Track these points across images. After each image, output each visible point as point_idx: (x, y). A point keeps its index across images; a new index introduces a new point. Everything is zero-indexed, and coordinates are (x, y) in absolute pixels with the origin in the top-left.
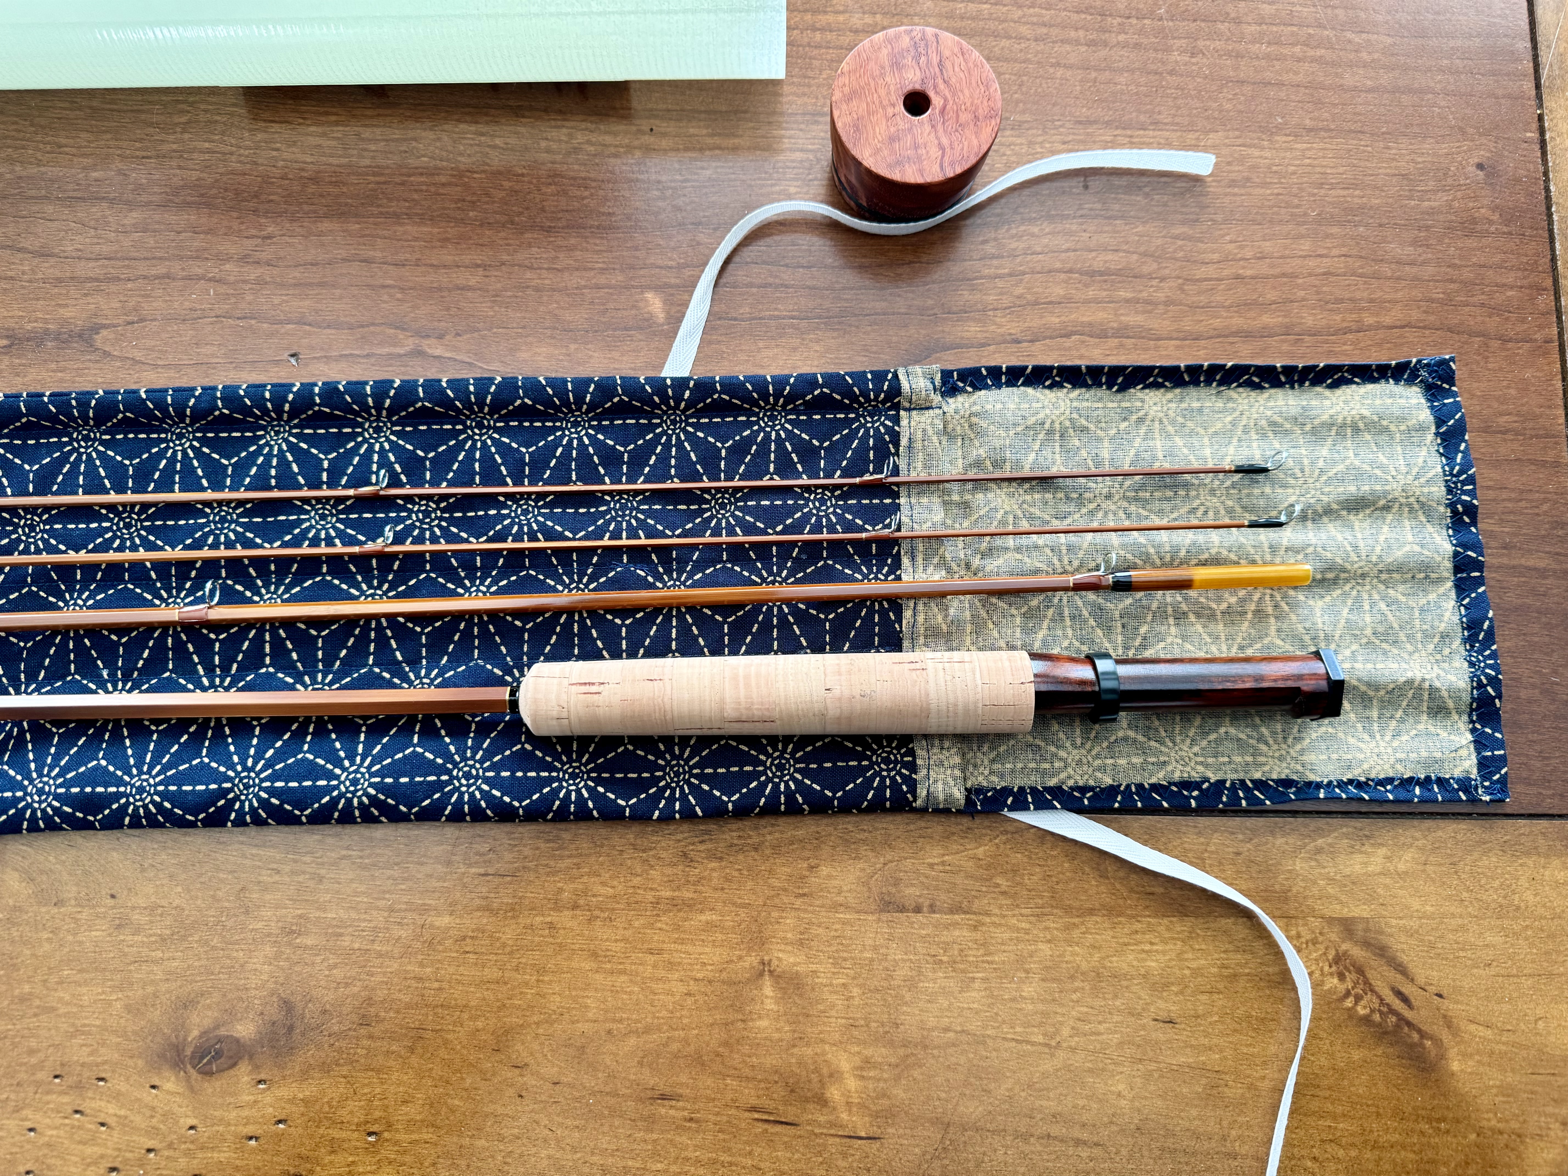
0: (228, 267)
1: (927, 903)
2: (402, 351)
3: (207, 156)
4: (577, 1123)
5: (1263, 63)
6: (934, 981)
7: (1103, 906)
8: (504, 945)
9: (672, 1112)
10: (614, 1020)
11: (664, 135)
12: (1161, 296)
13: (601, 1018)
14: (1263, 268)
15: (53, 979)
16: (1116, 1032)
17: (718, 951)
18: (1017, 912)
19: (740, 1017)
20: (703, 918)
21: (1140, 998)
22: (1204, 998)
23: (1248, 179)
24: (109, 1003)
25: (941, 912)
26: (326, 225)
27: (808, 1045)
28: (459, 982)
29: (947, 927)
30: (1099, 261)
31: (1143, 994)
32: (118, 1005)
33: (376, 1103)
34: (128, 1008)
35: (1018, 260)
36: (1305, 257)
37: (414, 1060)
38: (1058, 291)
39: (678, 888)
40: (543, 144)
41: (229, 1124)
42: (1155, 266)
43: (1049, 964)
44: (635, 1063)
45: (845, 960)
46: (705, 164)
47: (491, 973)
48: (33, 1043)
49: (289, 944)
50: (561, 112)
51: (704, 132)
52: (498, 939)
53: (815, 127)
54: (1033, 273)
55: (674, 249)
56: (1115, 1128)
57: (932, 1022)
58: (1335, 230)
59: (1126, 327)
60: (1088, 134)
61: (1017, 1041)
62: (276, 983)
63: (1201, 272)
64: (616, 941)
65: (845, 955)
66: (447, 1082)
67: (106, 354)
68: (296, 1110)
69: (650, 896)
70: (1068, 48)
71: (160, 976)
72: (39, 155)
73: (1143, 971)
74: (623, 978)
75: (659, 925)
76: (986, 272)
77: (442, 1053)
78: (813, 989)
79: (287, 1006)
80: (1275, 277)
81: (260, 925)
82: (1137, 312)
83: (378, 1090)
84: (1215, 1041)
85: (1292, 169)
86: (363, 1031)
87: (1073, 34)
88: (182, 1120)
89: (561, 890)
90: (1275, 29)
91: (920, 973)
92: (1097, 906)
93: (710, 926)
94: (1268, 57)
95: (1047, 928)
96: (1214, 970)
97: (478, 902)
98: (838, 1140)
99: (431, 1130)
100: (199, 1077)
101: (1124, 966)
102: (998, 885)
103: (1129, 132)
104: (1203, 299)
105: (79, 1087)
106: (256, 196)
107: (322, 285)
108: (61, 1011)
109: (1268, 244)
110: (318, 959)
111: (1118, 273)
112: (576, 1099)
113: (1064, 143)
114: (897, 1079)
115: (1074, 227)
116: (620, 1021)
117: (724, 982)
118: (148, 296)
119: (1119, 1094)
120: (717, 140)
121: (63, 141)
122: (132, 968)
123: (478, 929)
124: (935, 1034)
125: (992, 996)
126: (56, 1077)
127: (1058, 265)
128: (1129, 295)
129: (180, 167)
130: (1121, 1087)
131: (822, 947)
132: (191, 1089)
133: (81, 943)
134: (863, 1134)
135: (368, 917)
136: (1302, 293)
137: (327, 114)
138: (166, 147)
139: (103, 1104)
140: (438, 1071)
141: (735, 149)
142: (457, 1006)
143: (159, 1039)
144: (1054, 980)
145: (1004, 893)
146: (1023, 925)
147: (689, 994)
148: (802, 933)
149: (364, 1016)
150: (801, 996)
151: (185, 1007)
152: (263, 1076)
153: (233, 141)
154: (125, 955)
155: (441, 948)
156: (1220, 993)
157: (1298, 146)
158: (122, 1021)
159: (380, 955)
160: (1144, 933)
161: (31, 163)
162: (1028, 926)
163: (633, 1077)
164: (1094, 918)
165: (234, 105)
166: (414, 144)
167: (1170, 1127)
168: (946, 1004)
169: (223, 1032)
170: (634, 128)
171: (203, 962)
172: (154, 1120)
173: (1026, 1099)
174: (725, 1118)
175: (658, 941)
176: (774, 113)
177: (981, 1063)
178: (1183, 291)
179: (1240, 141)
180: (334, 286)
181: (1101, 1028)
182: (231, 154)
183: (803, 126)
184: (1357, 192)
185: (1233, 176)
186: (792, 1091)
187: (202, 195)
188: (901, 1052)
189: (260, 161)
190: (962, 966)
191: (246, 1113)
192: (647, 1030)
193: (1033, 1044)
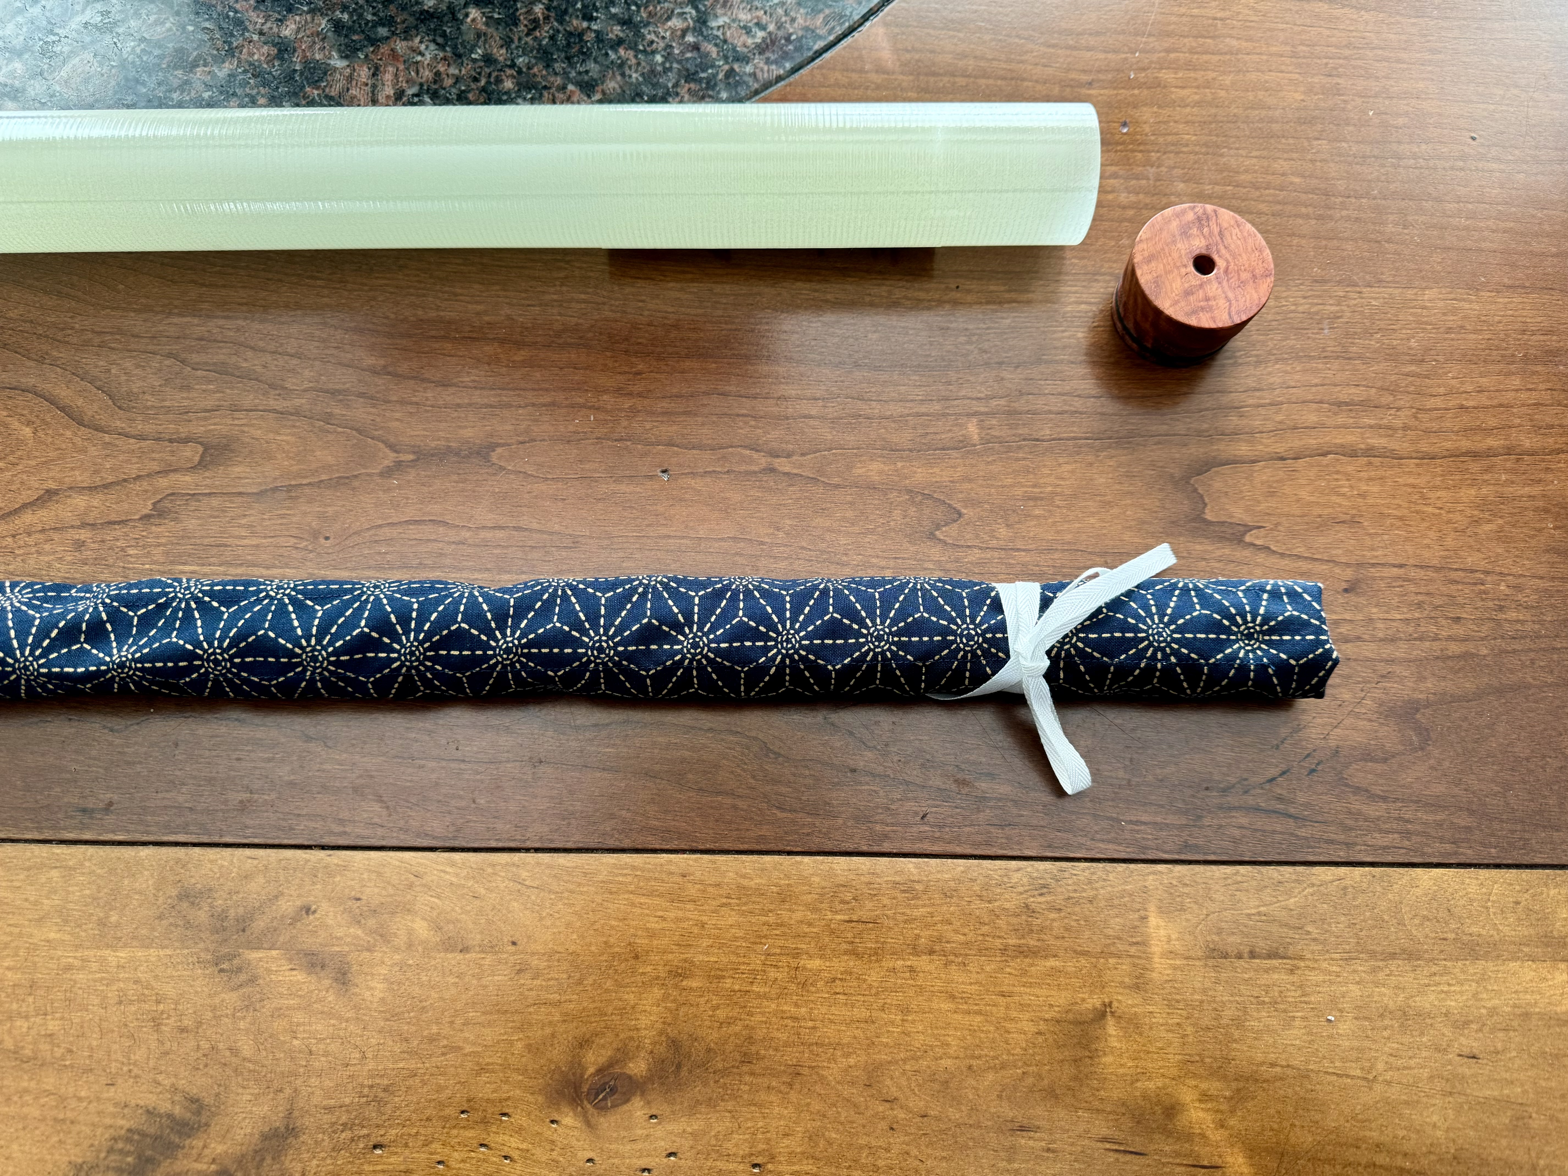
0: (605, 397)
1: (1247, 950)
2: (756, 469)
3: (583, 306)
4: (944, 1154)
5: (1464, 233)
6: (1259, 1020)
7: (1404, 951)
8: (870, 987)
9: (1031, 1143)
10: (973, 1057)
11: (969, 291)
12: (1398, 423)
13: (962, 1055)
14: (1483, 400)
15: (459, 1021)
16: (1425, 1067)
17: (1064, 994)
18: (1327, 956)
19: (1087, 1054)
20: (1048, 964)
21: (1443, 1035)
22: (1501, 1035)
23: (1462, 327)
24: (511, 1043)
25: (1259, 957)
26: (687, 364)
27: (1150, 1079)
28: (832, 1021)
29: (1267, 971)
30: (1345, 394)
31: (1445, 1031)
32: (519, 1045)
33: (760, 1136)
34: (529, 1047)
35: (1277, 392)
36: (1517, 390)
37: (793, 1096)
38: (1313, 419)
39: (1023, 937)
40: (867, 299)
41: (624, 1157)
42: (1391, 398)
43: (1359, 1003)
44: (994, 1097)
45: (1178, 1001)
46: (1004, 315)
47: (860, 1013)
48: (441, 1081)
49: (676, 986)
50: (880, 273)
51: (1003, 288)
52: (865, 980)
53: (1095, 284)
54: (1289, 403)
55: (982, 383)
56: (1433, 1157)
57: (1260, 1057)
58: (1539, 368)
59: (1372, 448)
60: (1324, 291)
61: (1338, 1075)
62: (664, 1023)
63: (1431, 403)
64: (971, 984)
65: (1178, 997)
66: (824, 1116)
67: (502, 468)
68: (687, 1143)
69: (998, 943)
70: (1301, 221)
71: (557, 1017)
72: (438, 302)
73: (1444, 1010)
74: (979, 1018)
75: (1008, 970)
76: (1251, 401)
77: (818, 1088)
78: (1151, 1028)
79: (675, 1044)
80: (1494, 407)
81: (649, 969)
82: (1381, 436)
83: (761, 1124)
84: (1515, 1075)
85: (1497, 318)
86: (745, 1068)
87: (1304, 210)
88: (580, 1154)
89: (918, 937)
90: (1470, 206)
91: (1245, 1012)
92: (1398, 951)
93: (1054, 972)
94: (1466, 228)
95: (1355, 971)
96: (1508, 1009)
97: (844, 946)
98: (1183, 1169)
99: (811, 1162)
100: (595, 1112)
101: (1428, 1005)
102: (1308, 933)
103: (1358, 289)
104: (1435, 425)
105: (485, 1121)
106: (627, 339)
107: (685, 413)
108: (467, 1051)
109: (1484, 380)
110: (702, 1000)
111: (1361, 403)
112: (942, 1132)
113: (1305, 298)
114: (1232, 1112)
115: (1320, 366)
116: (979, 1057)
117: (1070, 1023)
118: (537, 421)
119: (1434, 1125)
120: (1013, 295)
121: (459, 291)
122: (531, 1010)
123: (846, 972)
124: (1264, 1068)
125: (1310, 1033)
126: (463, 1112)
127: (1310, 397)
128: (1373, 422)
129: (560, 314)
130: (1435, 1118)
131: (1156, 991)
132: (588, 1124)
133: (485, 987)
134: (1206, 1163)
135: (746, 960)
136: (1518, 421)
137: (684, 272)
138: (547, 297)
139: (506, 1138)
140: (816, 1106)
141: (1029, 302)
142: (830, 1044)
143: (556, 1076)
144: (1366, 1018)
145: (1315, 940)
146: (1334, 968)
147: (1039, 1033)
148: (1137, 978)
149: (745, 1054)
150: (1141, 1034)
151: (581, 1046)
152: (654, 1112)
153: (605, 293)
154: (526, 998)
155: (813, 989)
156: (1514, 1030)
157: (1501, 300)
158: (524, 1059)
159: (759, 996)
160: (1441, 975)
161: (431, 309)
162: (1338, 969)
163: (993, 1110)
164: (1395, 962)
165: (604, 264)
166: (758, 298)
167: (1484, 1156)
168: (1271, 1041)
169: (617, 1070)
170: (943, 286)
171: (598, 1004)
172: (555, 1153)
173: (1351, 1130)
174: (1079, 1148)
175: (1009, 985)
176: (1060, 273)
177: (1308, 1096)
178: (1416, 417)
179: (1452, 296)
180: (696, 415)
181: (1412, 1063)
182: (604, 304)
183: (1084, 284)
184: (1555, 338)
185: (1450, 324)
186: (1138, 1122)
187: (581, 338)
188: (1234, 1085)
189: (629, 310)
190: (1282, 1006)
191: (639, 1146)
192: (1003, 1067)
193: (1353, 1077)
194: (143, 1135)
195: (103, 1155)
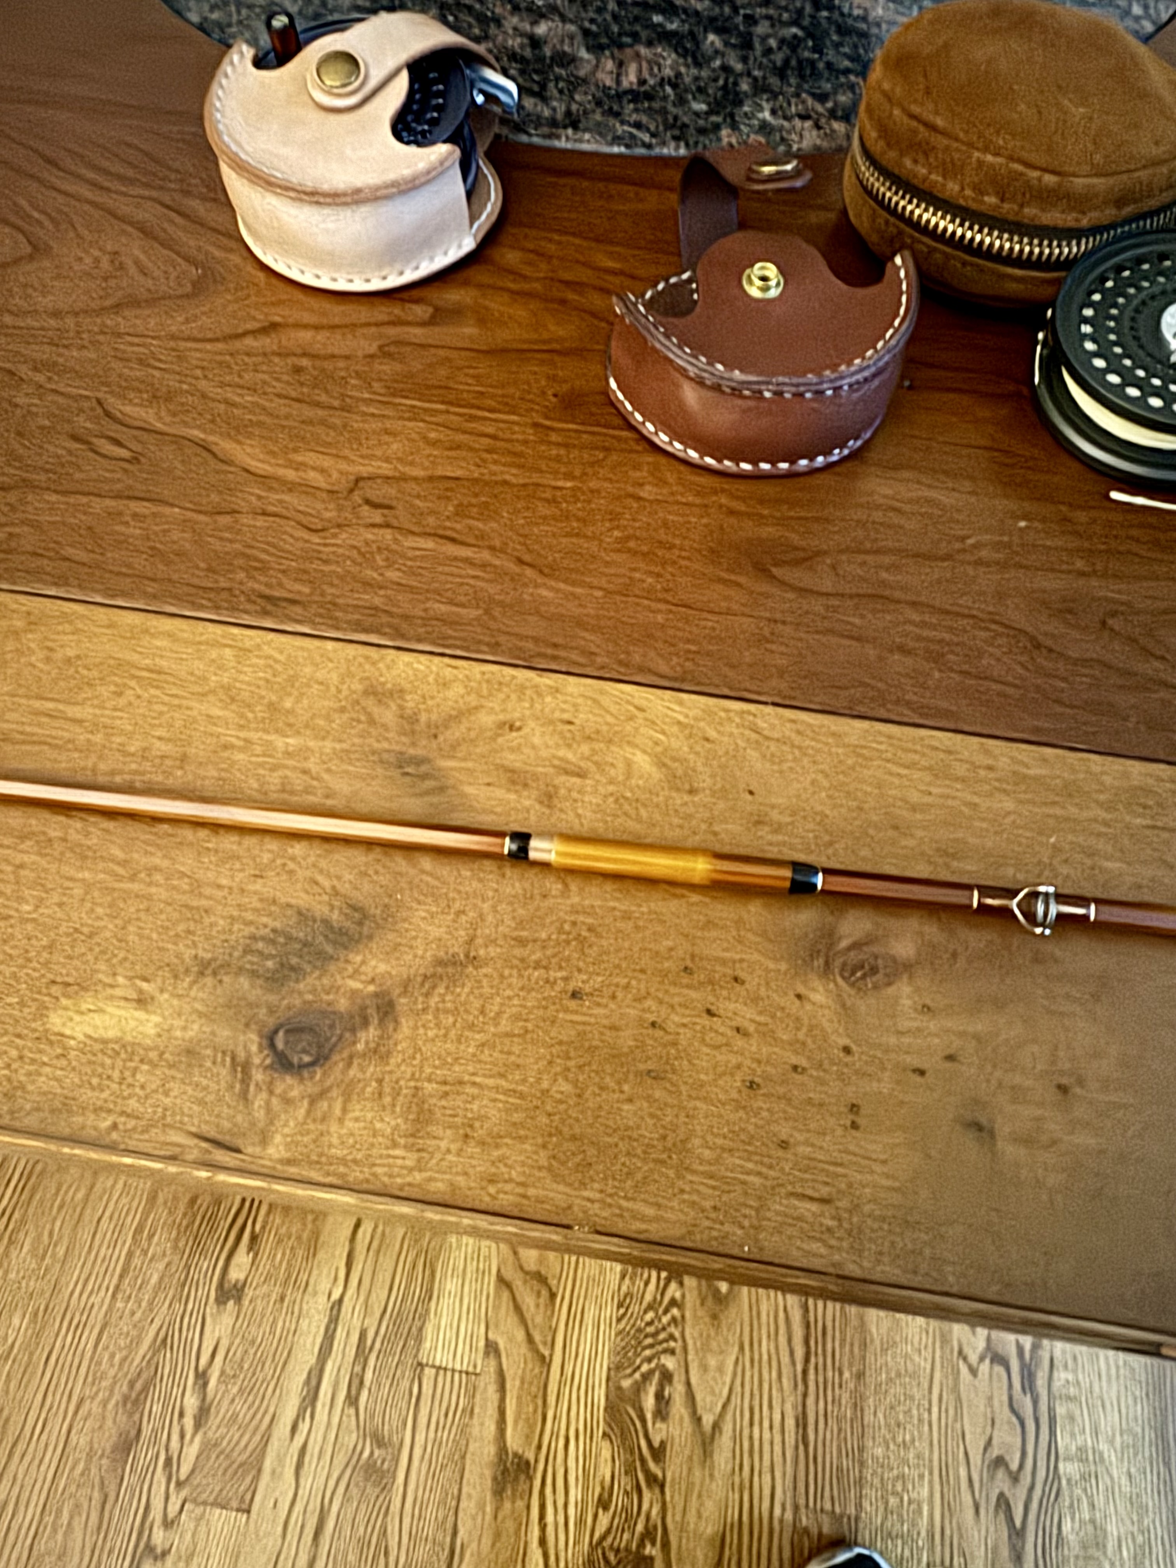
41: (889, 1051)
68: (969, 1047)
100: (852, 991)
105: (712, 984)
139: (739, 1007)
152: (927, 1002)
169: (876, 948)
194: (289, 938)
195: (236, 954)
